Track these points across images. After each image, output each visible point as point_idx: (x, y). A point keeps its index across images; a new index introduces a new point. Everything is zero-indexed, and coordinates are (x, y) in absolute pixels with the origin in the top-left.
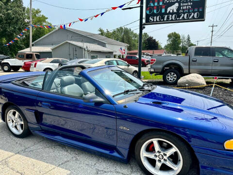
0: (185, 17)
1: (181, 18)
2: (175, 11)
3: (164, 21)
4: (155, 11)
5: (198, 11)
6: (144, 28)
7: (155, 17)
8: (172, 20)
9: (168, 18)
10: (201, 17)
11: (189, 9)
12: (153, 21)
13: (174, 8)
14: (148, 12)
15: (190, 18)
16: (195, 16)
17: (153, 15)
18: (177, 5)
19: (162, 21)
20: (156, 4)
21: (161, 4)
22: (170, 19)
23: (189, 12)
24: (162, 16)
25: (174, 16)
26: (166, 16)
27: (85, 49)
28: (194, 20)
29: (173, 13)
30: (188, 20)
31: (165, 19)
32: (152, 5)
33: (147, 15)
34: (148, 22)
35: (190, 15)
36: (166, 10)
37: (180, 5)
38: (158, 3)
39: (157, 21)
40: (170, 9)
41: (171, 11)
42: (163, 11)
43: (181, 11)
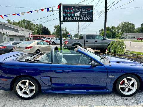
0: (84, 19)
1: (82, 20)
2: (79, 16)
3: (73, 20)
4: (68, 15)
5: (90, 17)
6: (62, 23)
7: (68, 18)
8: (78, 20)
9: (75, 19)
10: (91, 20)
11: (86, 16)
12: (68, 20)
13: (78, 14)
14: (64, 15)
15: (87, 20)
16: (89, 19)
18: (80, 12)
20: (69, 11)
21: (71, 11)
22: (77, 19)
23: (86, 17)
24: (72, 17)
25: (78, 18)
27: (4, 34)
28: (88, 21)
29: (78, 17)
30: (85, 21)
31: (74, 20)
32: (66, 11)
34: (64, 20)
35: (86, 19)
36: (74, 15)
37: (81, 13)
38: (70, 10)
39: (69, 20)
40: (76, 14)
41: (77, 16)
42: (73, 15)
43: (82, 16)
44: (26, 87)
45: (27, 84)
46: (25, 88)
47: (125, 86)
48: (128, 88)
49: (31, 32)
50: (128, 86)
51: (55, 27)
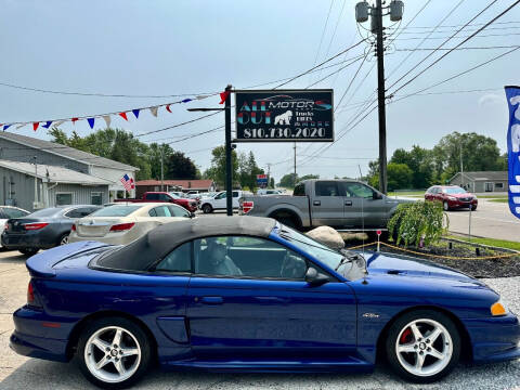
0: (305, 134)
1: (297, 135)
2: (288, 123)
3: (269, 137)
4: (254, 120)
5: (323, 126)
6: (235, 146)
7: (254, 130)
8: (283, 137)
9: (277, 133)
10: (328, 135)
11: (309, 122)
12: (251, 137)
13: (286, 117)
14: (241, 121)
15: (313, 135)
16: (320, 134)
17: (251, 126)
18: (289, 113)
19: (266, 137)
20: (254, 109)
21: (263, 109)
22: (281, 135)
23: (309, 127)
24: (266, 129)
25: (286, 131)
26: (273, 130)
28: (317, 139)
29: (284, 127)
30: (309, 139)
31: (272, 135)
32: (248, 109)
33: (239, 125)
34: (241, 137)
35: (312, 132)
36: (273, 120)
37: (294, 114)
38: (259, 108)
39: (257, 137)
40: (278, 119)
41: (281, 123)
42: (268, 121)
43: (297, 124)
44: (112, 348)
45: (117, 340)
46: (109, 353)
47: (416, 347)
48: (426, 353)
49: (130, 171)
50: (422, 347)
51: (216, 153)
